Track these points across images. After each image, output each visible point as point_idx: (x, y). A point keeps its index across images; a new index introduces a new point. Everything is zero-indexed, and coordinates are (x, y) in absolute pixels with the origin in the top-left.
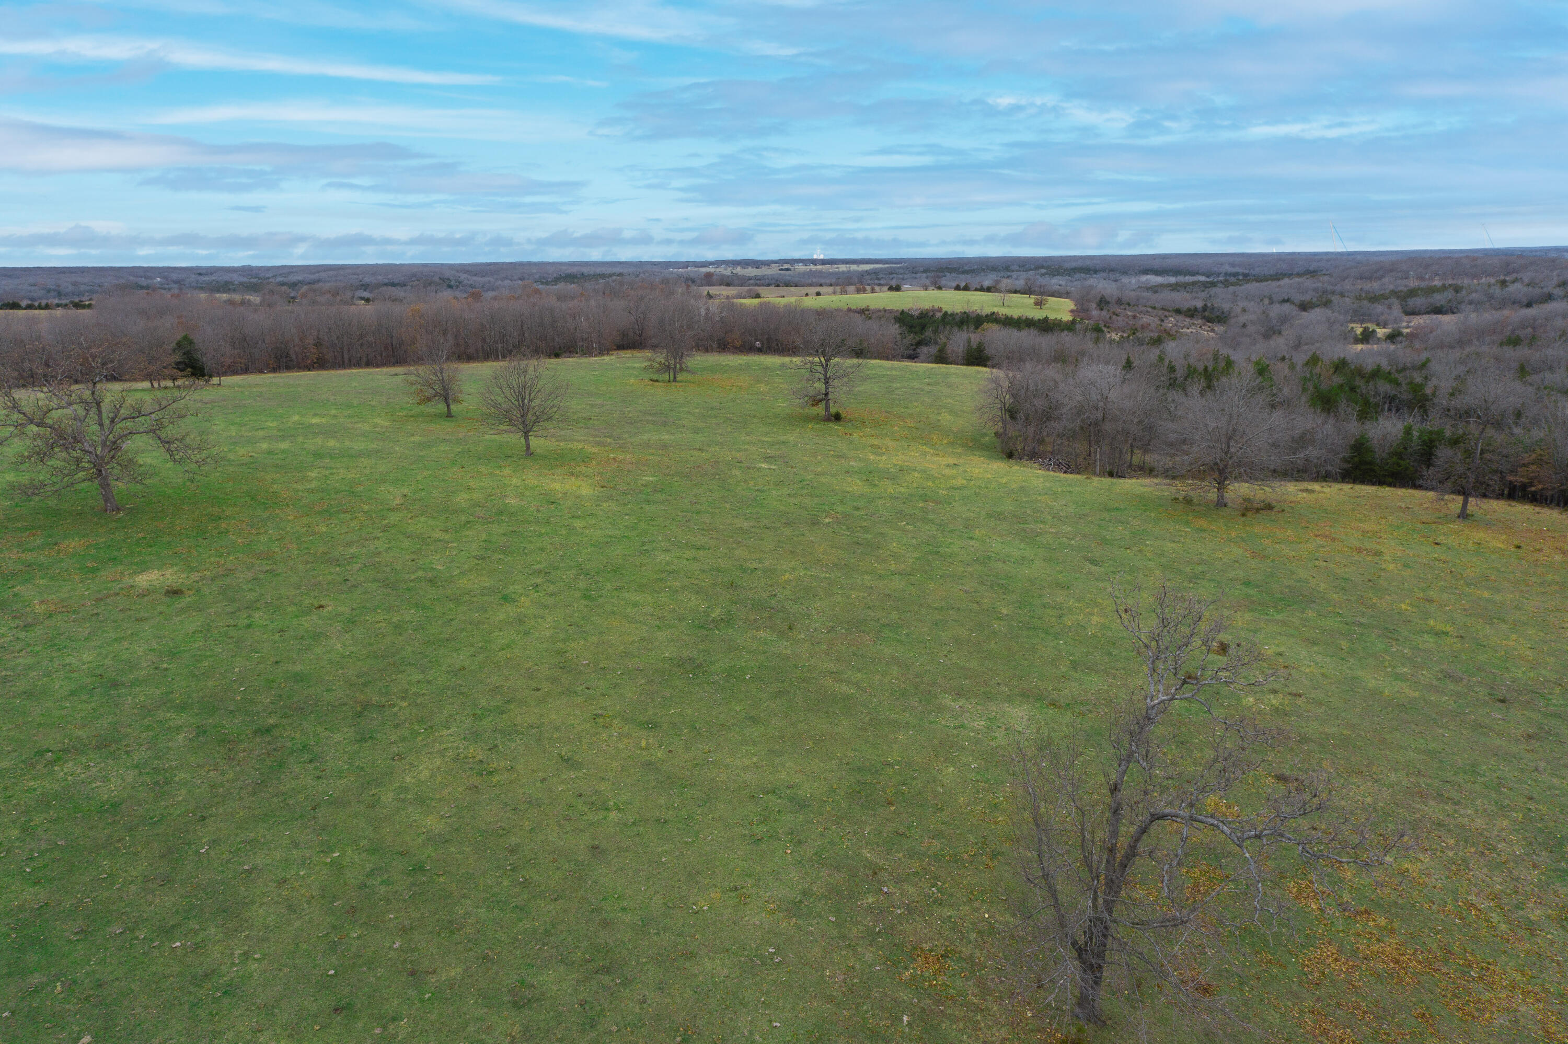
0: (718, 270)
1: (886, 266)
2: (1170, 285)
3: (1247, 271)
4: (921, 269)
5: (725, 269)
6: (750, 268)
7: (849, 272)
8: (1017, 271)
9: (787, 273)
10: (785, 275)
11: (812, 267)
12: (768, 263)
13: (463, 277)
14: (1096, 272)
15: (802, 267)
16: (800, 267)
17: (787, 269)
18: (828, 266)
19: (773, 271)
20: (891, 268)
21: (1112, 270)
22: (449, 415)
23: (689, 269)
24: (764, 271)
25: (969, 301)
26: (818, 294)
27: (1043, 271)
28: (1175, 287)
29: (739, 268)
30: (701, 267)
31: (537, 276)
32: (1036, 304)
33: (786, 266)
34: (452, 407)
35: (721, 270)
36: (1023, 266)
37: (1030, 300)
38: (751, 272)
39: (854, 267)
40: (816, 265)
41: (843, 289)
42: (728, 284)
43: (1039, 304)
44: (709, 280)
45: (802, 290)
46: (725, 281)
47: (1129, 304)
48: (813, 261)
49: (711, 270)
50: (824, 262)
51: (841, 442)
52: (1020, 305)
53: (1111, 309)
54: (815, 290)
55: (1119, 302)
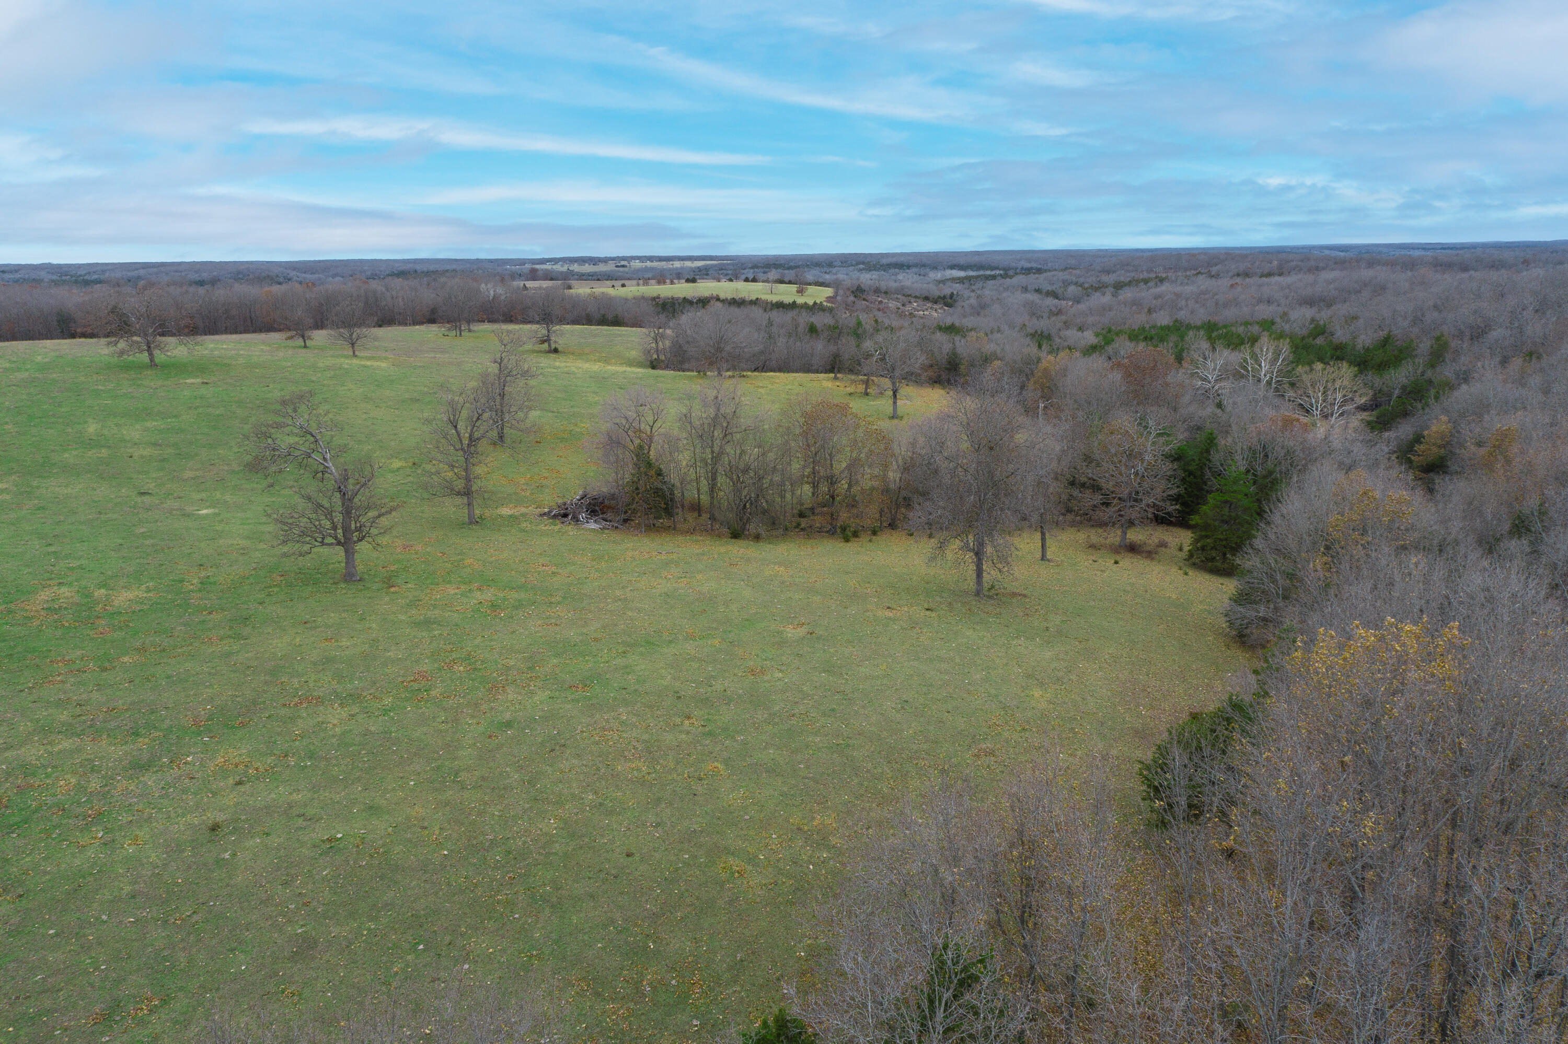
0: (554, 267)
2: (959, 278)
3: (1040, 266)
4: (750, 265)
5: (562, 266)
6: (587, 265)
7: (682, 268)
8: (839, 267)
9: (621, 269)
10: (619, 271)
11: (649, 264)
12: (605, 260)
13: (292, 274)
14: (909, 267)
15: (639, 264)
16: (637, 264)
17: (623, 266)
18: (664, 263)
19: (609, 267)
20: (721, 264)
21: (924, 266)
22: (305, 347)
23: (526, 265)
24: (601, 268)
25: (737, 289)
26: (623, 286)
27: (862, 266)
28: (961, 280)
29: (576, 265)
30: (538, 264)
31: (369, 273)
32: (798, 292)
33: (623, 263)
34: (307, 341)
35: (558, 268)
36: (845, 262)
37: (794, 288)
38: (588, 268)
39: (688, 264)
40: (652, 261)
41: (646, 282)
42: (552, 279)
43: (800, 292)
44: (533, 275)
45: (609, 283)
46: (549, 276)
47: (886, 293)
48: (651, 259)
49: (548, 266)
50: (661, 259)
51: (559, 363)
52: (786, 293)
53: (864, 296)
54: (621, 282)
55: (877, 291)
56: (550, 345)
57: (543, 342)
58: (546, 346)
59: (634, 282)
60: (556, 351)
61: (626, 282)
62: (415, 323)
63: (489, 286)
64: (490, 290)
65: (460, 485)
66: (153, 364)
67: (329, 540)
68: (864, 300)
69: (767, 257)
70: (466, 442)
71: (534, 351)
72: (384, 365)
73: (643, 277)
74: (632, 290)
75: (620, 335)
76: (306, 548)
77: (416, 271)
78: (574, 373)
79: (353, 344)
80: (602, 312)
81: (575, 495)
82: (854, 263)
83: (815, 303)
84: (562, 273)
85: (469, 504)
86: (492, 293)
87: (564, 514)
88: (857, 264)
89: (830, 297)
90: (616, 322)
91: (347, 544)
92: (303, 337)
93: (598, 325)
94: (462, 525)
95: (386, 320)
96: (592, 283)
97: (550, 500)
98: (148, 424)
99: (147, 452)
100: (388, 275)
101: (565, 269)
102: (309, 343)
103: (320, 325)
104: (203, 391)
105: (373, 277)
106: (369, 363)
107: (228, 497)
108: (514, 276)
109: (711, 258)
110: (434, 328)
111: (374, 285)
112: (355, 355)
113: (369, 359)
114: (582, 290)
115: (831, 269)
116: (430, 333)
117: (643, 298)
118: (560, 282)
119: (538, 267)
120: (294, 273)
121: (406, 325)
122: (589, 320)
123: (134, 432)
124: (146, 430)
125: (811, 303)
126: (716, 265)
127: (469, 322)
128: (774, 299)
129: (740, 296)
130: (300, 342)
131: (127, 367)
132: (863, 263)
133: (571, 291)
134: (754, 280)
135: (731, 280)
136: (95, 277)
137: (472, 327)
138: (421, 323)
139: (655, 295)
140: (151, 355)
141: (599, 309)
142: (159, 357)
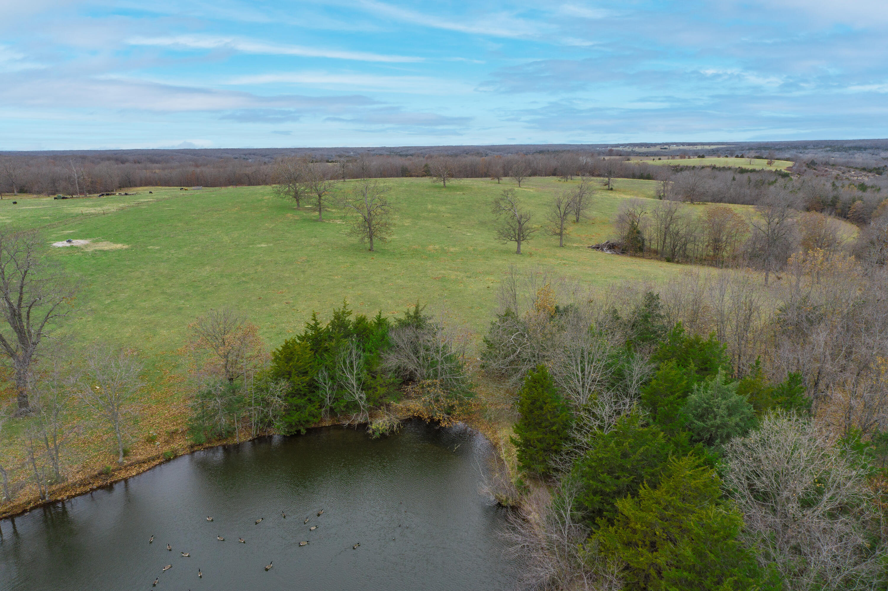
0: (624, 149)
1: (725, 146)
4: (747, 148)
5: (629, 148)
6: (644, 147)
7: (700, 149)
8: (812, 149)
9: (663, 150)
10: (661, 151)
12: (655, 145)
13: (488, 152)
14: (866, 149)
16: (674, 147)
17: (665, 148)
18: (691, 146)
19: (658, 148)
22: (499, 183)
23: (608, 148)
24: (652, 149)
25: (728, 162)
26: (660, 159)
27: (828, 149)
29: (637, 148)
30: (615, 147)
31: (525, 152)
32: (768, 164)
35: (626, 149)
37: (766, 161)
38: (644, 150)
39: (707, 147)
40: (684, 146)
41: (673, 157)
42: (620, 155)
43: (770, 164)
44: (610, 153)
45: (652, 158)
46: (619, 154)
47: (833, 165)
48: (683, 144)
49: (621, 148)
50: (689, 144)
51: (612, 194)
52: (760, 164)
53: (815, 167)
54: (659, 157)
55: (826, 164)
56: (609, 187)
57: (606, 185)
58: (607, 187)
59: (667, 157)
60: (612, 189)
61: (662, 157)
62: (546, 175)
63: (584, 158)
64: (584, 160)
65: (558, 231)
66: (445, 186)
67: (513, 239)
68: (815, 169)
69: (760, 143)
70: (562, 214)
71: (600, 189)
72: (531, 191)
73: (673, 155)
74: (665, 161)
75: (648, 184)
76: (506, 241)
77: (548, 151)
78: (617, 198)
79: (519, 182)
80: (642, 172)
81: (604, 242)
82: (823, 146)
83: (776, 170)
84: (627, 152)
85: (561, 239)
86: (585, 161)
87: (598, 247)
88: (825, 147)
89: (790, 167)
90: (649, 177)
91: (518, 241)
92: (498, 179)
93: (639, 178)
94: (557, 247)
95: (534, 174)
96: (642, 158)
97: (593, 243)
98: (447, 207)
99: (448, 215)
100: (535, 153)
101: (630, 150)
102: (500, 181)
103: (506, 175)
104: (464, 196)
105: (527, 154)
106: (526, 190)
107: (475, 231)
108: (599, 154)
109: (722, 144)
110: (555, 178)
111: (530, 157)
112: (520, 187)
113: (526, 188)
114: (634, 161)
115: (805, 150)
116: (553, 180)
117: (669, 166)
118: (624, 157)
119: (614, 149)
120: (490, 151)
121: (542, 176)
122: (634, 176)
123: (443, 208)
124: (447, 208)
125: (774, 170)
126: (725, 148)
127: (571, 175)
128: (750, 167)
129: (729, 166)
130: (497, 181)
131: (436, 187)
132: (830, 146)
133: (630, 162)
134: (742, 157)
135: (727, 157)
136: (404, 153)
137: (573, 177)
138: (549, 175)
139: (677, 164)
140: (444, 182)
141: (640, 170)
142: (447, 184)
